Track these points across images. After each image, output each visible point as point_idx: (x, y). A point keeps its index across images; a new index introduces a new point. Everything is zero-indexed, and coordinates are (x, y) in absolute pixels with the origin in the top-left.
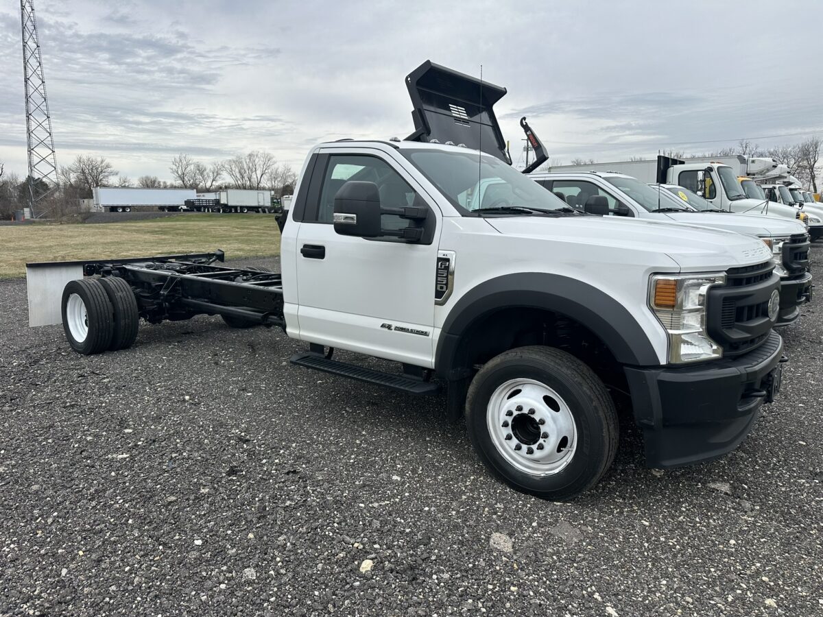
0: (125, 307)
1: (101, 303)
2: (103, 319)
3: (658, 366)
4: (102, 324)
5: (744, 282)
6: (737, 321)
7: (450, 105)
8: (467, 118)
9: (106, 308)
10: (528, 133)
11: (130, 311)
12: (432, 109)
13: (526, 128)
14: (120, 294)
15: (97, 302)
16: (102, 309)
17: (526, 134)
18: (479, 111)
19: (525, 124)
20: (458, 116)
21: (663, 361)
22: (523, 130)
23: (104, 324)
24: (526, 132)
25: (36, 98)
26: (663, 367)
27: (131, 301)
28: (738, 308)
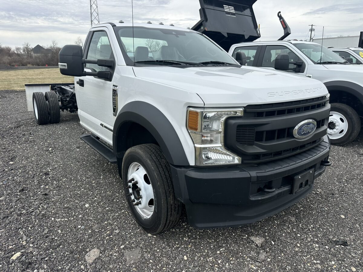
0: (53, 105)
1: (42, 103)
2: (43, 110)
3: (189, 167)
4: (42, 112)
5: (265, 114)
6: (255, 141)
7: (224, 5)
8: (234, 12)
9: (44, 105)
10: (281, 20)
11: (55, 107)
12: (211, 7)
13: (280, 17)
14: (52, 99)
15: (40, 103)
16: (42, 105)
17: (280, 21)
18: (244, 9)
19: (280, 15)
20: (229, 11)
21: (192, 163)
22: (278, 18)
23: (43, 112)
24: (280, 20)
25: (95, 14)
26: (192, 167)
27: (56, 102)
28: (257, 132)
